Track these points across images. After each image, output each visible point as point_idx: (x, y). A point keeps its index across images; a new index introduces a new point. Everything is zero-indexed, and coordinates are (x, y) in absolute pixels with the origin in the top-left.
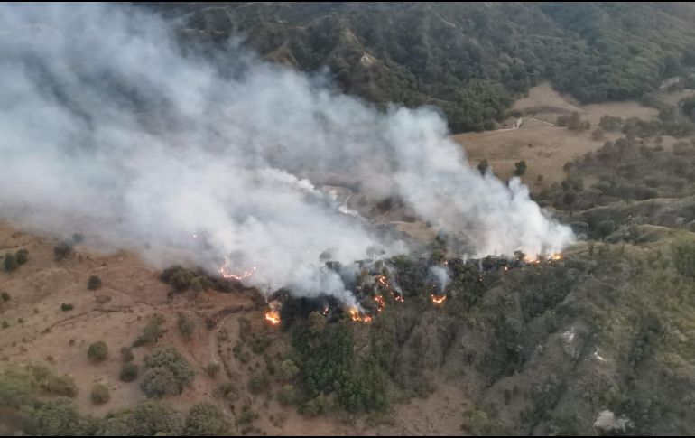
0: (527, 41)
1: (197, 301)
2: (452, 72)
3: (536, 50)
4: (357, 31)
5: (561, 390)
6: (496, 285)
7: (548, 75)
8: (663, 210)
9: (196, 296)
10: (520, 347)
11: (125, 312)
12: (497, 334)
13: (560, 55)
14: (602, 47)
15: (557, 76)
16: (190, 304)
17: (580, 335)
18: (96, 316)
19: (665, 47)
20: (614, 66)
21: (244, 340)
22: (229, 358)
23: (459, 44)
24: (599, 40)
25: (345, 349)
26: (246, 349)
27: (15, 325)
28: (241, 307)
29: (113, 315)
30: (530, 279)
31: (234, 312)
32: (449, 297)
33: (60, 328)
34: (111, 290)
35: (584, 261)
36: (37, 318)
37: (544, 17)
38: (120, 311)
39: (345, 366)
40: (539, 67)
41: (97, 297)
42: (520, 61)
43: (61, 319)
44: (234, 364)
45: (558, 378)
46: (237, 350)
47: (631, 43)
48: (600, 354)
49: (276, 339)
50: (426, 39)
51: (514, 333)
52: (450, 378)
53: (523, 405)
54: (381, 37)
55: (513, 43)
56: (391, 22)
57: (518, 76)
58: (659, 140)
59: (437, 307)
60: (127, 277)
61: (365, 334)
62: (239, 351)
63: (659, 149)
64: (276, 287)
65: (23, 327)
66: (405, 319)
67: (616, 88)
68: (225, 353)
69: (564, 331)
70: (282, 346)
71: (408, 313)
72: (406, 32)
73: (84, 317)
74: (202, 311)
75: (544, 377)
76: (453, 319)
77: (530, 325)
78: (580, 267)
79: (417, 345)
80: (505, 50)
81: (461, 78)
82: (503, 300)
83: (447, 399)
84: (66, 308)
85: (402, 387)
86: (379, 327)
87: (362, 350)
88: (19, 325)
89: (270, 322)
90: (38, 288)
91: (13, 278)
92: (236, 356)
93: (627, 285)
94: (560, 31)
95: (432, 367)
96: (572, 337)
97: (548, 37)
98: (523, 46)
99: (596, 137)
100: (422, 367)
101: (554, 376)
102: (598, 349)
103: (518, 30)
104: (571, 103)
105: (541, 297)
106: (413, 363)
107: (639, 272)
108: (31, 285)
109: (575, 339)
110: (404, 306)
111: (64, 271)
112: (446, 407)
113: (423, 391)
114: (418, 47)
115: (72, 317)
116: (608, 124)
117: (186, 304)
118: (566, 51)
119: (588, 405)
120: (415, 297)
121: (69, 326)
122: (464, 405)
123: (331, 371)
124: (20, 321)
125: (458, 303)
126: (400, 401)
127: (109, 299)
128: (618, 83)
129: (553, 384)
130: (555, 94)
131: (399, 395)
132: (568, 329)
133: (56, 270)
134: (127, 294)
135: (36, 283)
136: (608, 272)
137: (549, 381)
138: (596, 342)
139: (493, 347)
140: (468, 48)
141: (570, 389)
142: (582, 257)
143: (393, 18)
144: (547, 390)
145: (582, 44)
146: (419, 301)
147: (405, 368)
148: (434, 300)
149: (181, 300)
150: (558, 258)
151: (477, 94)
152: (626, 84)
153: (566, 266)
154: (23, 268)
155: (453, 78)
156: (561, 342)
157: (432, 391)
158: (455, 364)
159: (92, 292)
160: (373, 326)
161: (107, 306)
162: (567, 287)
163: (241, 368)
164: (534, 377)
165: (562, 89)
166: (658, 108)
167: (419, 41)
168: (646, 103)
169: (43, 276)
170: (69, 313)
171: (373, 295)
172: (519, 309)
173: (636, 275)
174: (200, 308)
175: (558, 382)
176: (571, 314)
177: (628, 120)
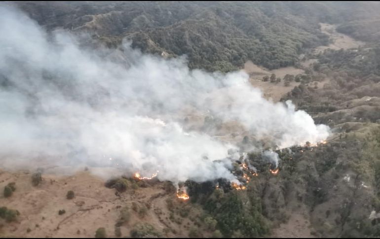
0: (234, 42)
1: (136, 195)
2: (205, 58)
3: (240, 46)
4: (154, 40)
5: (352, 204)
6: (300, 160)
7: (250, 57)
8: (346, 115)
9: (134, 192)
10: (320, 189)
11: (98, 209)
12: (309, 184)
13: (251, 47)
14: (268, 42)
15: (254, 58)
16: (132, 197)
17: (352, 177)
18: (81, 214)
19: (294, 40)
20: (278, 51)
21: (173, 212)
22: (169, 223)
23: (205, 44)
24: (264, 39)
25: (239, 205)
26: (177, 216)
27: (35, 229)
28: (160, 194)
29: (92, 211)
30: (317, 155)
31: (156, 197)
32: (280, 169)
33: (64, 225)
34: (82, 197)
35: (338, 142)
36: (46, 222)
37: (238, 30)
38: (94, 208)
39: (241, 215)
40: (244, 53)
41: (76, 203)
42: (235, 52)
43: (61, 220)
44: (174, 226)
45: (349, 200)
46: (171, 217)
47: (279, 39)
48: (364, 185)
49: (191, 207)
50: (189, 43)
51: (316, 182)
52: (294, 210)
53: (335, 216)
54: (166, 42)
55: (228, 43)
56: (169, 35)
57: (235, 58)
58: (316, 84)
59: (276, 176)
60: (87, 188)
61: (245, 196)
62: (174, 218)
63: (316, 88)
64: (184, 179)
65: (41, 229)
66: (262, 184)
67: (284, 61)
68: (165, 221)
69: (343, 177)
70: (197, 211)
71: (262, 181)
72: (178, 40)
73: (75, 216)
74: (141, 200)
75: (342, 201)
76: (286, 180)
77: (323, 177)
78: (337, 145)
79: (272, 196)
80: (225, 46)
81: (211, 61)
82: (308, 166)
83: (297, 221)
84: (61, 213)
85: (272, 219)
86: (251, 191)
87: (247, 204)
88: (37, 228)
89: (182, 199)
90: (33, 204)
91: (12, 201)
92: (173, 221)
93: (362, 151)
94: (246, 35)
95: (283, 206)
96: (349, 179)
97: (243, 39)
98: (233, 44)
99: (286, 85)
100: (279, 207)
101: (347, 199)
102: (363, 182)
103: (228, 36)
104: (264, 70)
105: (324, 162)
106: (273, 206)
107: (365, 144)
108: (28, 203)
109: (351, 179)
110: (259, 177)
111: (44, 191)
112: (299, 225)
113: (284, 220)
114: (186, 47)
115: (67, 218)
116: (289, 78)
117: (131, 197)
118: (253, 45)
119: (367, 210)
120: (263, 173)
121: (69, 223)
122: (306, 222)
123: (235, 218)
124: (37, 226)
125: (286, 171)
126: (274, 227)
127: (83, 203)
128: (283, 59)
129: (347, 203)
130: (256, 66)
131: (272, 223)
132: (345, 176)
133: (39, 191)
134: (92, 198)
135: (30, 201)
136: (352, 146)
137: (345, 202)
138: (361, 179)
139: (307, 191)
140: (210, 46)
141: (356, 204)
142: (337, 141)
143: (170, 33)
144: (345, 207)
145: (258, 41)
146: (266, 174)
147: (270, 209)
148: (273, 172)
149: (127, 196)
150: (325, 143)
151: (222, 68)
152: (287, 59)
153: (332, 146)
154: (15, 194)
155: (207, 61)
156: (345, 182)
157: (288, 219)
158: (294, 202)
159: (71, 201)
160: (248, 191)
161: (84, 207)
162: (335, 155)
163: (180, 227)
164: (335, 202)
165: (258, 63)
166: (303, 69)
167: (185, 43)
168: (297, 67)
169: (31, 196)
170: (65, 216)
171: (243, 175)
172: (315, 170)
173: (365, 146)
174: (139, 198)
175: (350, 202)
176: (344, 168)
177: (297, 76)
